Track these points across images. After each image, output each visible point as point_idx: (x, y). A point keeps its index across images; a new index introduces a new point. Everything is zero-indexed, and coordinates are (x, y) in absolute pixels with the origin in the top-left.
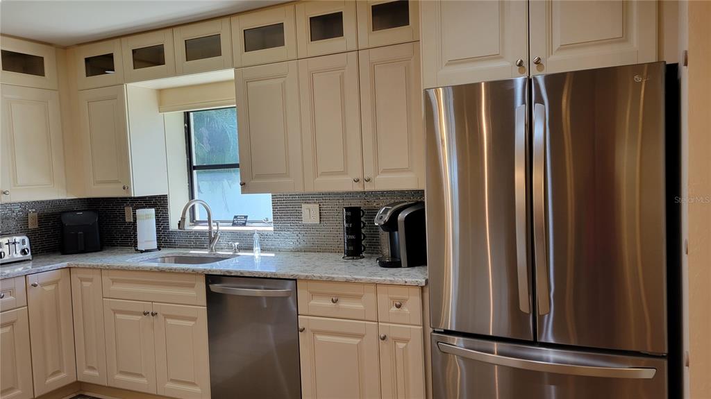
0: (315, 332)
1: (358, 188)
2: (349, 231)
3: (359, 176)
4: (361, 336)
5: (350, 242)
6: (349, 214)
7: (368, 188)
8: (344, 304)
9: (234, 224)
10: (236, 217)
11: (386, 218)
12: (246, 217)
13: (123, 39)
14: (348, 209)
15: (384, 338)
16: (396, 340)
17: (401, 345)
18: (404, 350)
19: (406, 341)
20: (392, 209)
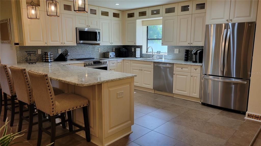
0: (177, 75)
1: (189, 45)
2: (186, 55)
3: (190, 43)
4: (187, 76)
5: (186, 57)
6: (186, 51)
7: (191, 45)
8: (183, 69)
9: (157, 53)
10: (157, 51)
11: (195, 52)
12: (160, 51)
13: (137, 10)
14: (186, 50)
15: (192, 76)
16: (194, 77)
17: (195, 78)
18: (196, 79)
19: (197, 77)
20: (196, 50)
